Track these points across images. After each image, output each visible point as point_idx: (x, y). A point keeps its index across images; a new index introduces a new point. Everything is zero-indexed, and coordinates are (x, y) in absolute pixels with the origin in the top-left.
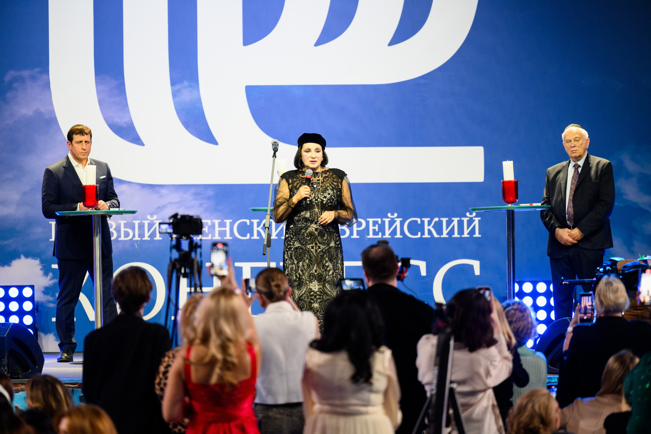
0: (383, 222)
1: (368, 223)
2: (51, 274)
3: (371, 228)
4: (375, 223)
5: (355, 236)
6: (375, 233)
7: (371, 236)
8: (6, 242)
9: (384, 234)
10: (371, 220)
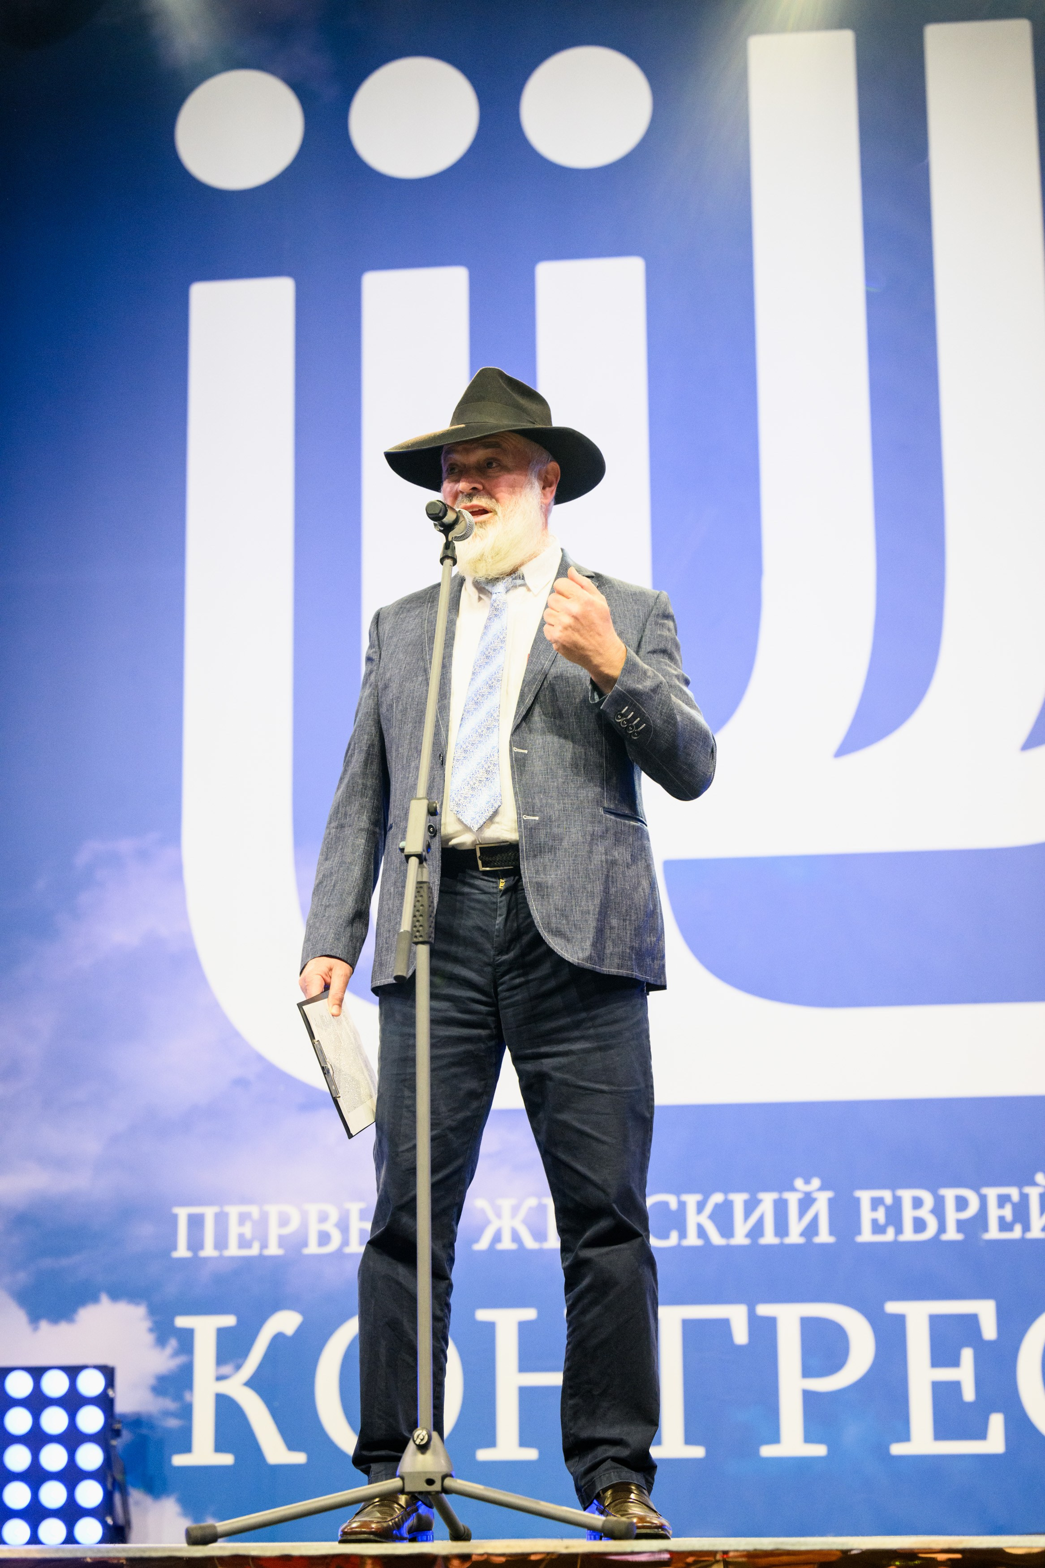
0: (1025, 1198)
1: (983, 1199)
2: (173, 1343)
3: (994, 1213)
4: (1003, 1200)
5: (952, 1234)
6: (1004, 1226)
7: (993, 1233)
8: (65, 1262)
9: (1026, 1228)
10: (992, 1193)
